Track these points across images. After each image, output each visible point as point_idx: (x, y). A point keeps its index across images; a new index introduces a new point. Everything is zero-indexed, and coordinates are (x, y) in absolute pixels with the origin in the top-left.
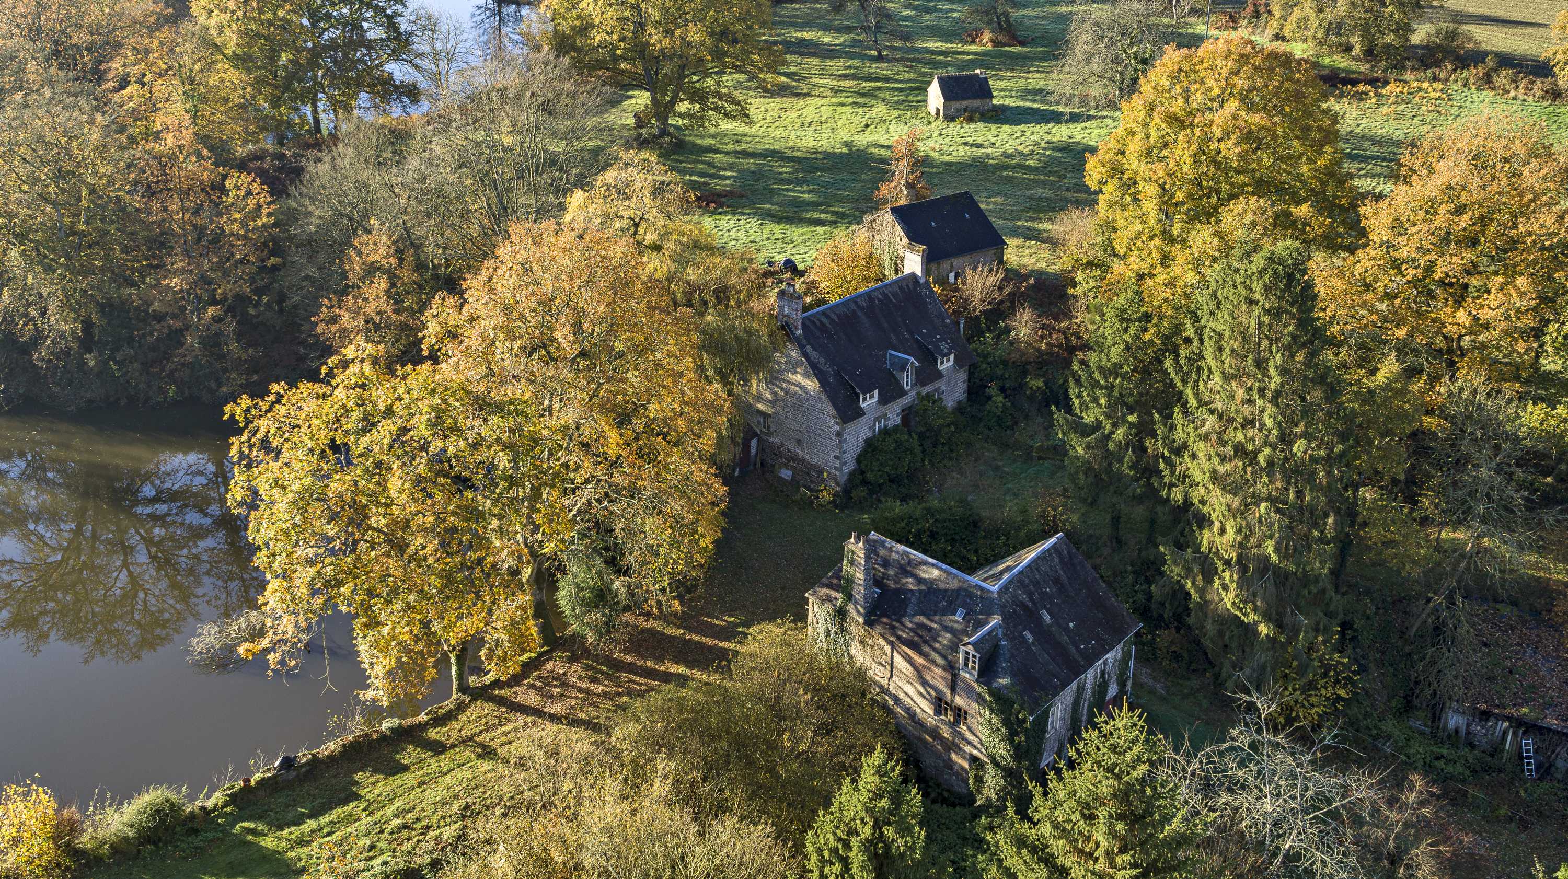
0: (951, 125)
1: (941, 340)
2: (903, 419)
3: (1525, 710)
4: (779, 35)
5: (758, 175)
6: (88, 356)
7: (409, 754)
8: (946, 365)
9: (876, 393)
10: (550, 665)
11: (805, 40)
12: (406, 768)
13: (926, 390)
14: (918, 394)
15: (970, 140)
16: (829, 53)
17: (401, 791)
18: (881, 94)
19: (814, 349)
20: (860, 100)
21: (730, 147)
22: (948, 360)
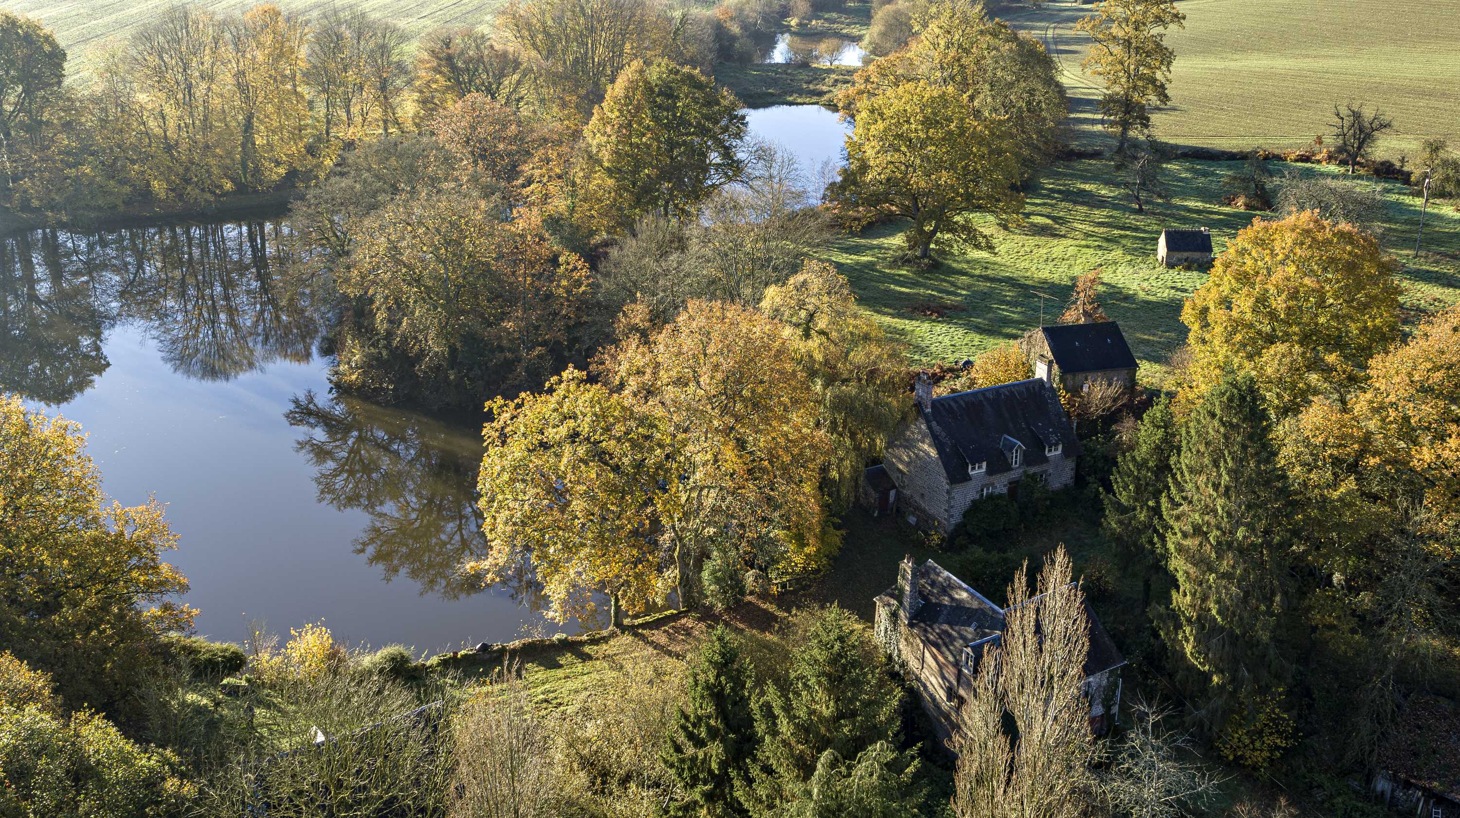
0: (1171, 271)
1: (1052, 433)
2: (1009, 490)
3: (1436, 784)
4: (1065, 185)
5: (986, 296)
6: (450, 372)
7: (566, 658)
8: (1054, 453)
9: (984, 464)
10: (683, 621)
11: (1085, 191)
12: (560, 666)
13: (1032, 470)
14: (1025, 472)
15: (1179, 285)
16: (1100, 203)
17: (551, 679)
18: (1124, 242)
19: (938, 424)
20: (1105, 245)
21: (977, 272)
22: (1056, 450)
